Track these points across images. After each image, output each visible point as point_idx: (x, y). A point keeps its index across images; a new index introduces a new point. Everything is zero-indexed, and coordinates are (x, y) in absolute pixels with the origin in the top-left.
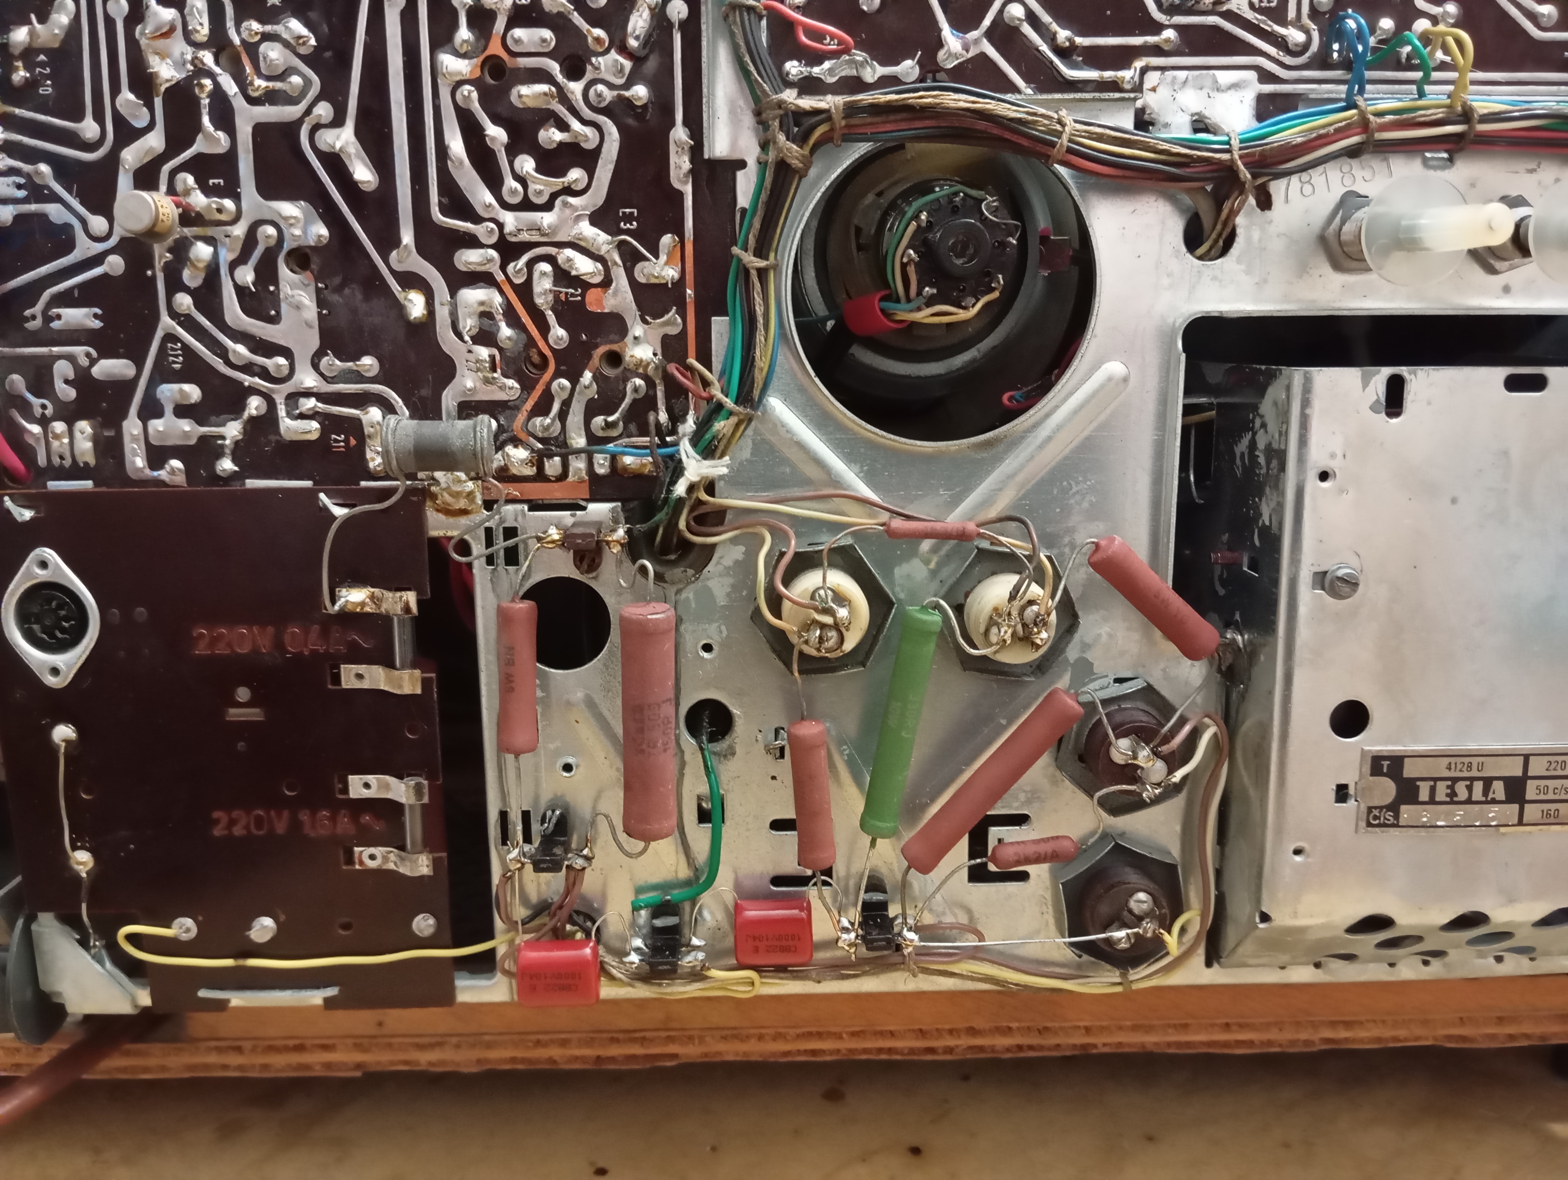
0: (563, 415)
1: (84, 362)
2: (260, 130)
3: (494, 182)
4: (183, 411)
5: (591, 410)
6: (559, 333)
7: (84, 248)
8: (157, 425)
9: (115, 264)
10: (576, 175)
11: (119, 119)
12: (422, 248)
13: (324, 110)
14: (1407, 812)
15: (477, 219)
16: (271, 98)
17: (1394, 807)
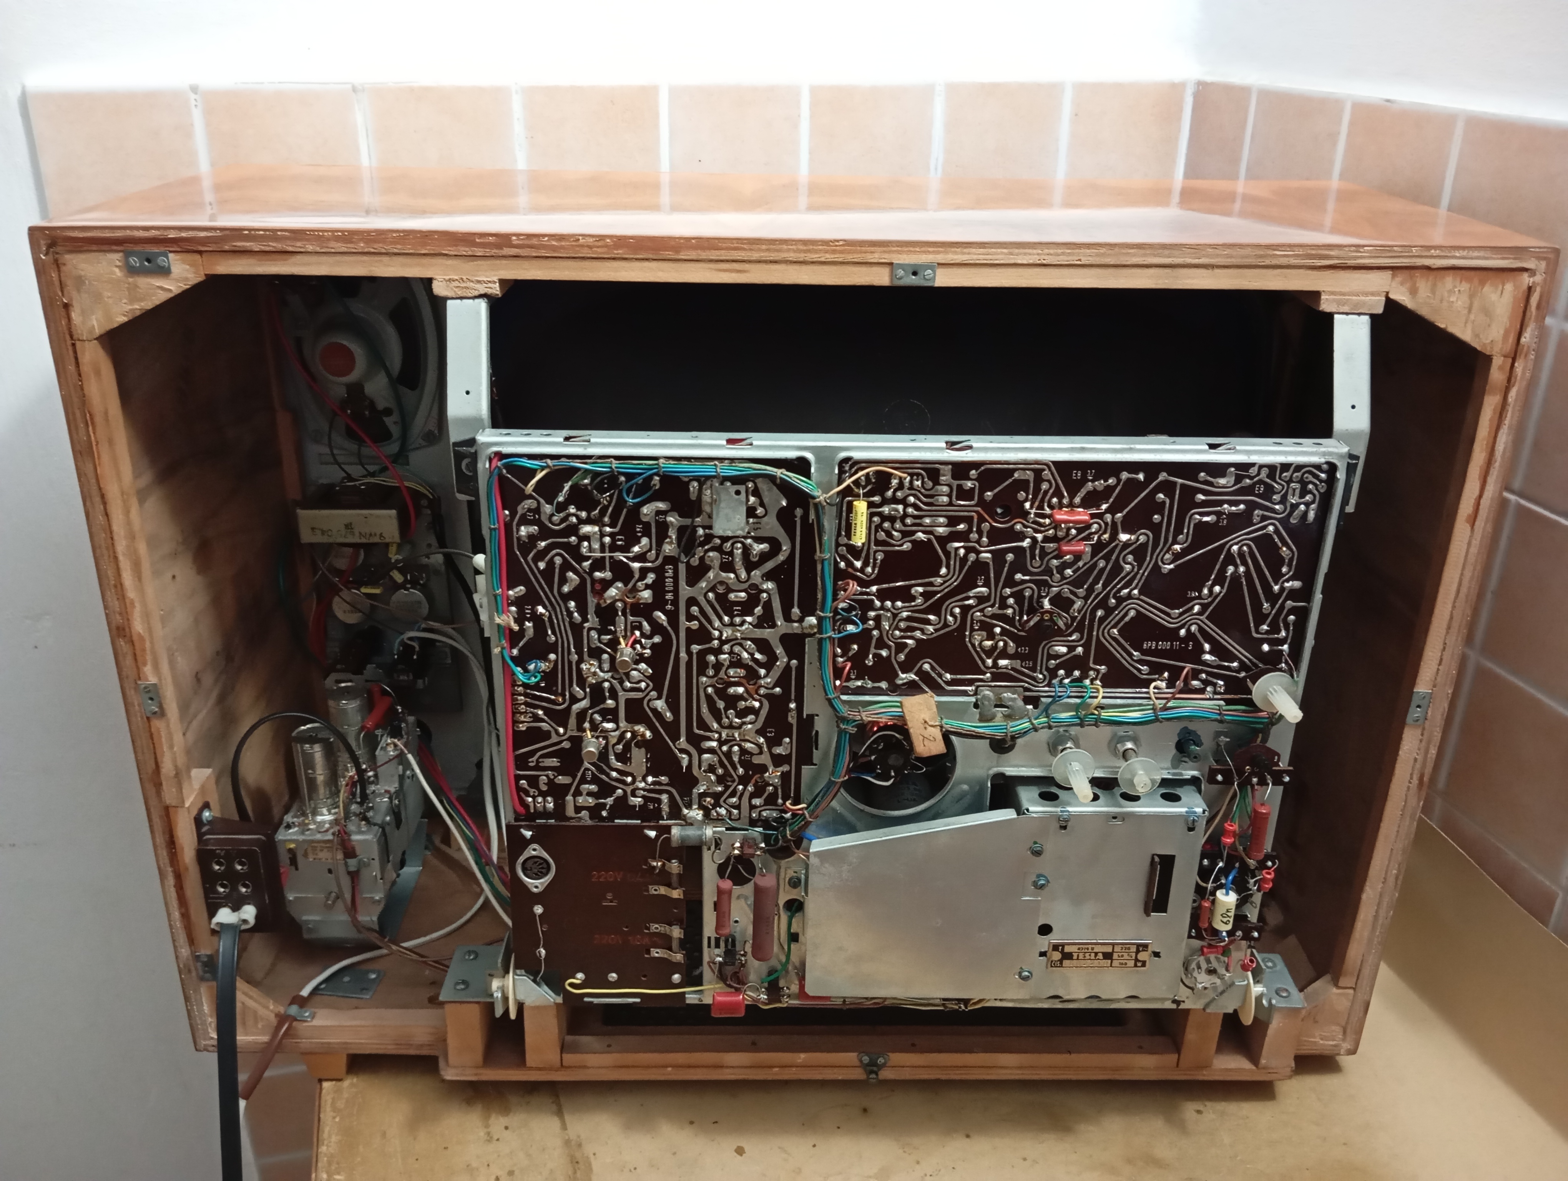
0: (740, 798)
1: (552, 777)
2: (628, 701)
3: (719, 721)
4: (590, 794)
5: (753, 796)
6: (741, 771)
7: (554, 739)
8: (580, 800)
9: (566, 745)
10: (751, 717)
11: (571, 695)
12: (688, 740)
13: (654, 694)
14: (1066, 963)
15: (712, 731)
16: (632, 690)
17: (1061, 961)
